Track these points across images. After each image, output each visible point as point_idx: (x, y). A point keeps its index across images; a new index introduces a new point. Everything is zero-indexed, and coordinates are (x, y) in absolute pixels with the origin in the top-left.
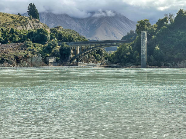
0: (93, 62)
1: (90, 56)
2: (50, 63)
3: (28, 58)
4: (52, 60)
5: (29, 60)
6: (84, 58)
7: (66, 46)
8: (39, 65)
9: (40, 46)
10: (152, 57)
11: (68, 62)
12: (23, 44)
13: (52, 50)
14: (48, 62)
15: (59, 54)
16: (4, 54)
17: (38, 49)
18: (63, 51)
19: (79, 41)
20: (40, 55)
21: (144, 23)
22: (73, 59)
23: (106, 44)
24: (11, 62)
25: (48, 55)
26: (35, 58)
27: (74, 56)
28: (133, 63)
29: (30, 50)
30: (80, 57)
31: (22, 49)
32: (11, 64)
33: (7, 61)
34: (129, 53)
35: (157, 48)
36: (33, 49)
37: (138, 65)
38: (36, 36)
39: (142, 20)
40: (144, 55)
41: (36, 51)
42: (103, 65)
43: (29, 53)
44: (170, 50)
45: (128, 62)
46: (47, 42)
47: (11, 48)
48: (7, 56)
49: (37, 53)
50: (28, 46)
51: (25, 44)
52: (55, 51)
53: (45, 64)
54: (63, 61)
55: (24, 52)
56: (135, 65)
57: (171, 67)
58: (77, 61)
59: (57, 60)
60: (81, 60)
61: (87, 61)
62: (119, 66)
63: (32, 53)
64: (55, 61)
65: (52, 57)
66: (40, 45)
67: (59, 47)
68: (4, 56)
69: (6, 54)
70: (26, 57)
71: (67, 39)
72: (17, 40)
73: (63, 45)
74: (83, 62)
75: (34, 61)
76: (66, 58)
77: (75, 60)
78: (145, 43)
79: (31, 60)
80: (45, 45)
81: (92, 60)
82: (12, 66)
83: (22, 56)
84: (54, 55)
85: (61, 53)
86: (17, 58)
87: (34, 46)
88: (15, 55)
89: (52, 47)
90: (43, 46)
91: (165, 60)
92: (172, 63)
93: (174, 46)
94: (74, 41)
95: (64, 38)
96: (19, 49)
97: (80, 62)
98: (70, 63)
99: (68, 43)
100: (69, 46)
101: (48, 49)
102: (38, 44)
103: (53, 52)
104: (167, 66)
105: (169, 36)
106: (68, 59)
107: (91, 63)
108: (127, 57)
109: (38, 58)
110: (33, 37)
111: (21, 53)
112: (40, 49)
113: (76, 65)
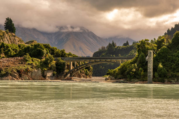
0: (84, 77)
1: (82, 71)
2: (48, 77)
3: (29, 72)
4: (49, 74)
5: (29, 74)
6: (77, 73)
7: (62, 61)
8: (38, 79)
9: (37, 61)
10: (156, 74)
11: (63, 77)
12: (22, 58)
13: (49, 65)
14: (46, 76)
15: (55, 69)
16: (7, 68)
17: (36, 63)
18: (59, 66)
19: (70, 56)
20: (39, 70)
21: (145, 42)
22: (67, 74)
23: (100, 60)
24: (15, 75)
25: (46, 69)
26: (35, 72)
27: (68, 71)
28: (138, 78)
29: (29, 64)
30: (73, 72)
31: (22, 63)
32: (15, 78)
33: (11, 74)
34: (134, 70)
35: (160, 66)
36: (32, 64)
37: (143, 81)
38: (33, 51)
39: (143, 40)
40: (150, 72)
41: (35, 65)
42: (108, 80)
43: (29, 67)
44: (171, 68)
45: (133, 78)
46: (43, 57)
47: (12, 62)
48: (10, 70)
49: (35, 67)
50: (27, 61)
51: (24, 58)
52: (52, 66)
53: (43, 78)
54: (58, 75)
55: (25, 66)
56: (141, 80)
57: (174, 84)
58: (71, 76)
59: (54, 75)
60: (74, 75)
61: (80, 76)
62: (126, 81)
63: (32, 67)
64: (52, 75)
65: (49, 72)
66: (38, 59)
67: (55, 62)
68: (8, 70)
69: (9, 68)
70: (27, 71)
71: (60, 54)
72: (12, 54)
73: (59, 60)
74: (75, 76)
75: (34, 74)
76: (61, 73)
77: (69, 75)
78: (151, 61)
79: (31, 74)
80: (43, 60)
81: (83, 75)
82: (16, 79)
83: (24, 70)
84: (50, 69)
85: (57, 68)
86: (18, 71)
87: (33, 61)
88: (17, 69)
89: (49, 62)
90: (40, 60)
91: (168, 77)
92: (174, 80)
93: (175, 65)
94: (66, 57)
95: (57, 53)
96: (19, 63)
97: (73, 76)
98: (65, 77)
99: (62, 58)
100: (64, 61)
101: (45, 64)
102: (35, 59)
103: (50, 66)
104: (170, 82)
105: (169, 55)
106: (63, 74)
107: (82, 78)
108: (133, 73)
109: (37, 72)
110: (30, 52)
111: (22, 67)
112: (37, 64)
113: (70, 79)
